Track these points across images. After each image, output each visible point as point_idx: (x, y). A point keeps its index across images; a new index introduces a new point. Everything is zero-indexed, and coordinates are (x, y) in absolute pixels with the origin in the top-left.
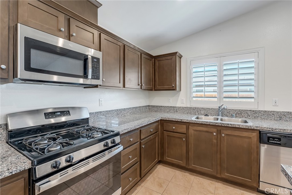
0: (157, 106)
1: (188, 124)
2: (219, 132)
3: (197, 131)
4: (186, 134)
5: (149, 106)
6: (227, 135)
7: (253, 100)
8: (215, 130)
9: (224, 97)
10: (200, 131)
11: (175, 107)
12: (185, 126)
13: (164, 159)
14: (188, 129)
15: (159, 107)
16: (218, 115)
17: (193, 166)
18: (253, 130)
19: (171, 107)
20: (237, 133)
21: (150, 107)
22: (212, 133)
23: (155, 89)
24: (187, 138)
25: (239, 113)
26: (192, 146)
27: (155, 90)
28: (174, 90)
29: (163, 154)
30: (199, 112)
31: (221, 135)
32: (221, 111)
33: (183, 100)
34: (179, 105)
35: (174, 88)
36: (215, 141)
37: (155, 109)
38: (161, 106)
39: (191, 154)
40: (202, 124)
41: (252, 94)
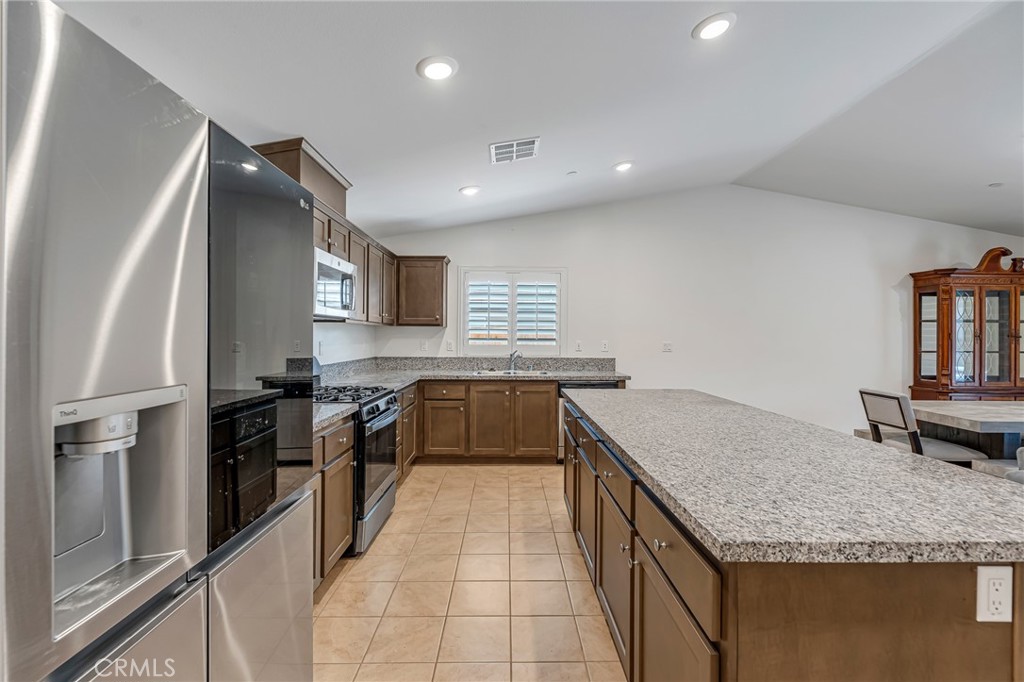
0: (396, 359)
1: (468, 383)
2: (513, 391)
3: (482, 392)
4: (466, 401)
5: (376, 358)
6: (523, 392)
7: (554, 343)
8: (508, 387)
9: (519, 339)
10: (486, 392)
11: (436, 358)
12: (463, 388)
13: (426, 452)
14: (468, 391)
15: (401, 359)
16: (510, 369)
17: (475, 450)
18: (551, 382)
19: (427, 358)
20: (534, 388)
21: (379, 361)
22: (504, 392)
23: (400, 322)
24: (467, 407)
25: (538, 363)
26: (474, 419)
27: (399, 324)
28: (438, 325)
29: (421, 444)
30: (480, 366)
31: (515, 394)
32: (513, 361)
33: (450, 344)
34: (442, 353)
35: (439, 322)
36: (507, 404)
37: (392, 364)
38: (406, 358)
39: (473, 432)
40: (490, 381)
41: (553, 335)
